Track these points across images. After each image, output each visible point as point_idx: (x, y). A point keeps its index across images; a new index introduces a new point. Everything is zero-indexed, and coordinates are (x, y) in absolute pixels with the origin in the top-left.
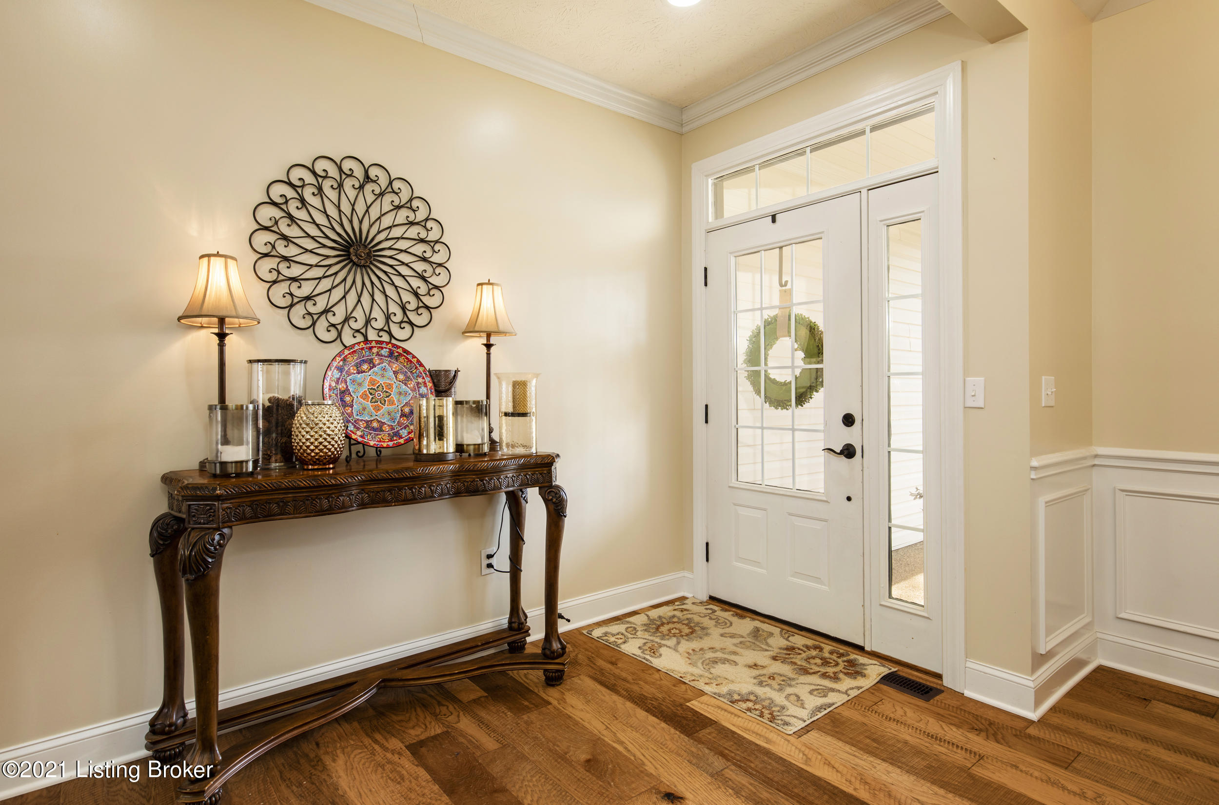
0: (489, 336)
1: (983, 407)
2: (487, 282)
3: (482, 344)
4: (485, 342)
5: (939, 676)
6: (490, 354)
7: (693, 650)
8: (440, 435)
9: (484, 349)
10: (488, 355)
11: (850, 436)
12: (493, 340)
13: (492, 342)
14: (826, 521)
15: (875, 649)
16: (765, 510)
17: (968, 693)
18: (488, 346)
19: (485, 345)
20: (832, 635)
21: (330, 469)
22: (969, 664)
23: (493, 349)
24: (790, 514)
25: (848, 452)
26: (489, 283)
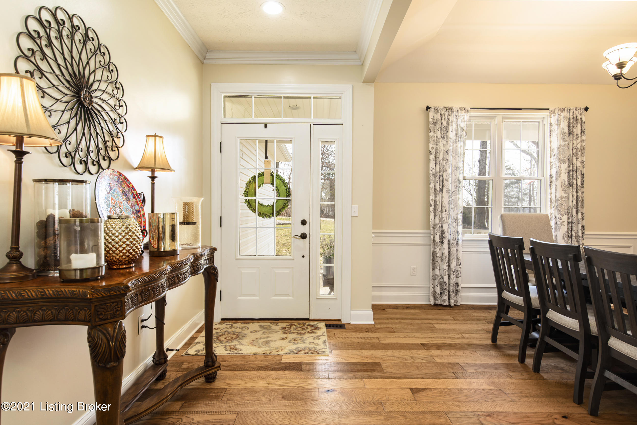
0: (153, 172)
1: (357, 216)
2: (154, 135)
3: (148, 177)
4: (151, 175)
5: (340, 320)
6: (154, 183)
7: (253, 340)
8: (173, 238)
9: (150, 180)
10: (153, 184)
11: (305, 229)
12: (156, 174)
13: (155, 175)
14: (292, 268)
15: (313, 318)
16: (258, 268)
17: (352, 323)
18: (153, 178)
19: (150, 177)
20: (294, 318)
21: (132, 267)
22: (352, 312)
23: (156, 180)
24: (273, 268)
25: (303, 236)
26: (155, 136)
